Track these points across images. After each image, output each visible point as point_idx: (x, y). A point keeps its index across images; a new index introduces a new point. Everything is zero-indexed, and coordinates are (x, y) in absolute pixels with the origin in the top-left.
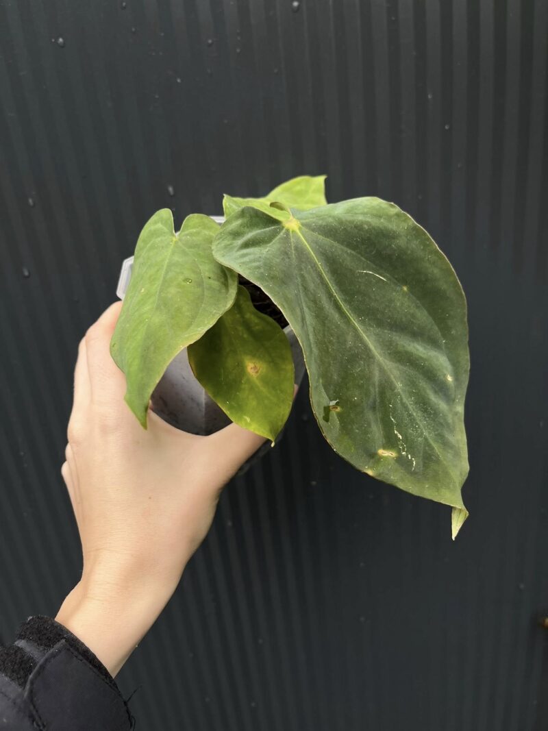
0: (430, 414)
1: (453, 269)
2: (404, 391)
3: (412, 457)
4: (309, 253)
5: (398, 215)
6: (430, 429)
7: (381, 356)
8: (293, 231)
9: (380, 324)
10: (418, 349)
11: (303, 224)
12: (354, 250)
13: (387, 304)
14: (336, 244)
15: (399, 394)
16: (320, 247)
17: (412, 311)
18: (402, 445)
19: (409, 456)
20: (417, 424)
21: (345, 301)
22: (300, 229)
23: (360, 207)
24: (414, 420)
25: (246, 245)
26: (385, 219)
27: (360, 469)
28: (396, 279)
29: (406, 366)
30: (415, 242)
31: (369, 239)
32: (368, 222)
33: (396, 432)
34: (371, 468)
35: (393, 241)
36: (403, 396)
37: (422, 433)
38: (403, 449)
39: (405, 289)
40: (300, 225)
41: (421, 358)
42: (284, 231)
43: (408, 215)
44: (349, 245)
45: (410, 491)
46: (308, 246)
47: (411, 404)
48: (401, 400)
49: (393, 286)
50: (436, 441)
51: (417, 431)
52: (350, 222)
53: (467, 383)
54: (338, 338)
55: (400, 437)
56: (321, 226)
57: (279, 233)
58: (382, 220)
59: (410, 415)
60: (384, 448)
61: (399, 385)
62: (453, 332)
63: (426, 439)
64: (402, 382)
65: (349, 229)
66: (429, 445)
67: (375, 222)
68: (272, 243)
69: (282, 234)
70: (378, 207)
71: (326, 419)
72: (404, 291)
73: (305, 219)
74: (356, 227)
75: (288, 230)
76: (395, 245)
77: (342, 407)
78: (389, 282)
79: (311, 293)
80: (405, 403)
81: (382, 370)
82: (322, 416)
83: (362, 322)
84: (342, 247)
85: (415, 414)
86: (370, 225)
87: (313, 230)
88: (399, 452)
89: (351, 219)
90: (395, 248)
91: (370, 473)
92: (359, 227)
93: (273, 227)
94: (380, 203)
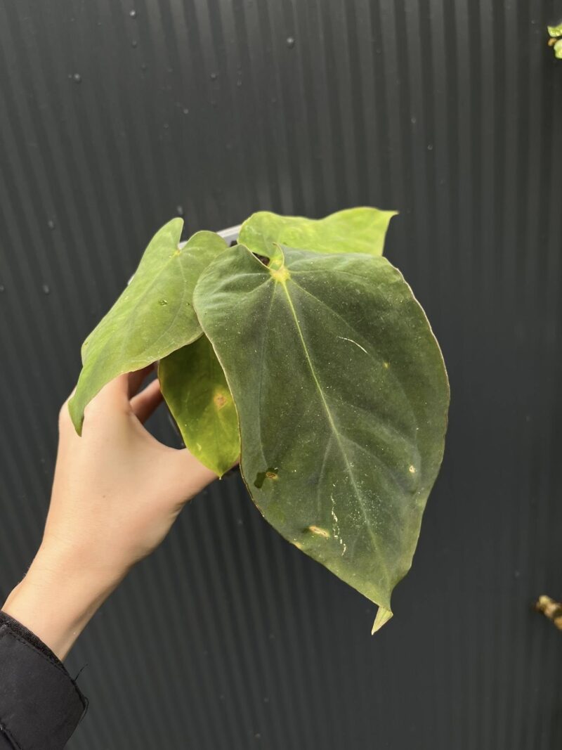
0: (379, 502)
1: (442, 357)
2: (355, 473)
3: (343, 543)
4: (290, 309)
5: (398, 285)
6: (373, 518)
7: (339, 431)
8: (279, 282)
9: (347, 398)
10: (384, 432)
11: (293, 276)
12: (339, 313)
13: (361, 378)
14: (322, 303)
15: (348, 475)
16: (304, 304)
17: (387, 391)
18: (336, 528)
19: (341, 541)
20: (359, 510)
21: (316, 365)
22: (287, 280)
23: (363, 266)
24: (358, 505)
25: (227, 288)
26: (382, 286)
27: (289, 540)
28: (379, 353)
29: (364, 447)
30: (407, 318)
31: (358, 306)
32: (363, 287)
33: (333, 513)
34: (301, 542)
35: (383, 312)
36: (352, 478)
37: (362, 521)
38: (337, 532)
39: (386, 365)
40: (289, 278)
41: (384, 443)
42: (269, 280)
43: (409, 287)
44: (335, 308)
45: (337, 575)
46: (290, 301)
47: (359, 488)
48: (349, 480)
49: (373, 359)
50: (377, 531)
51: (357, 517)
52: (344, 283)
53: (435, 476)
54: (295, 404)
55: (336, 519)
56: (311, 281)
57: (263, 282)
58: (379, 287)
59: (354, 499)
60: (318, 525)
61: (350, 466)
62: (429, 422)
63: (365, 527)
64: (354, 463)
65: (340, 291)
66: (367, 535)
67: (370, 289)
68: (252, 292)
69: (266, 284)
70: (381, 271)
71: (259, 484)
72: (384, 368)
73: (297, 271)
74: (348, 290)
75: (273, 281)
76: (384, 318)
77: (280, 476)
78: (369, 355)
79: (278, 353)
80: (352, 486)
81: (335, 447)
82: (253, 481)
83: (328, 392)
84: (328, 308)
85: (360, 499)
86: (364, 291)
87: (302, 285)
88: (332, 533)
89: (346, 279)
90: (384, 322)
91: (299, 545)
92: (350, 291)
93: (259, 274)
94: (386, 266)
